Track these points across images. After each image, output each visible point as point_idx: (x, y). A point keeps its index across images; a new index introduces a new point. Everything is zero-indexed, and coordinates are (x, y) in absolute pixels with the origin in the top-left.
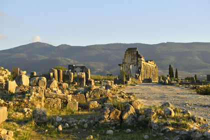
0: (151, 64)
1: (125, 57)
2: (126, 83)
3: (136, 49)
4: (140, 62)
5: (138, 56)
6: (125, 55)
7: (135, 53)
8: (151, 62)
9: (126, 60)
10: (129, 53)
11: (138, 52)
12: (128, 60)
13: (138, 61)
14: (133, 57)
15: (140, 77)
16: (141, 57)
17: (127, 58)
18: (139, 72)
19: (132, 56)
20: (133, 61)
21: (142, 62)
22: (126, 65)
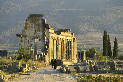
0: (66, 37)
1: (26, 27)
2: (22, 70)
3: (42, 16)
4: (47, 35)
5: (45, 26)
6: (26, 24)
7: (40, 22)
8: (66, 34)
9: (27, 31)
10: (32, 22)
11: (44, 20)
12: (30, 32)
13: (44, 33)
14: (37, 28)
15: (47, 57)
16: (49, 28)
17: (28, 29)
18: (45, 50)
19: (36, 26)
20: (38, 33)
21: (51, 35)
22: (28, 38)
